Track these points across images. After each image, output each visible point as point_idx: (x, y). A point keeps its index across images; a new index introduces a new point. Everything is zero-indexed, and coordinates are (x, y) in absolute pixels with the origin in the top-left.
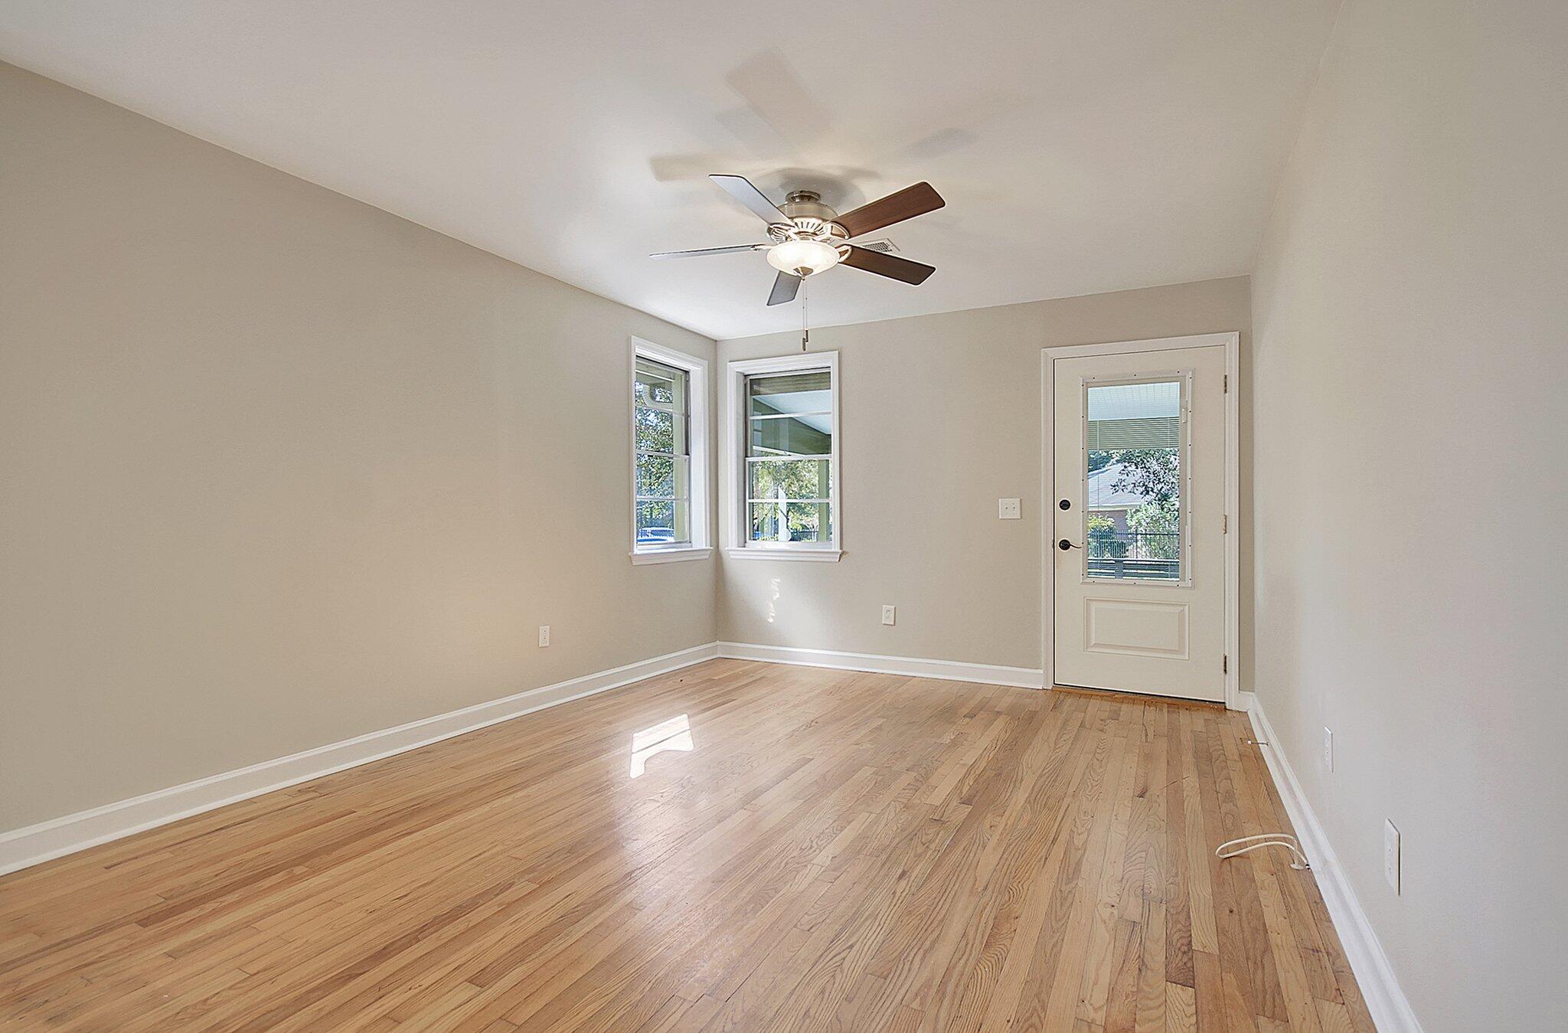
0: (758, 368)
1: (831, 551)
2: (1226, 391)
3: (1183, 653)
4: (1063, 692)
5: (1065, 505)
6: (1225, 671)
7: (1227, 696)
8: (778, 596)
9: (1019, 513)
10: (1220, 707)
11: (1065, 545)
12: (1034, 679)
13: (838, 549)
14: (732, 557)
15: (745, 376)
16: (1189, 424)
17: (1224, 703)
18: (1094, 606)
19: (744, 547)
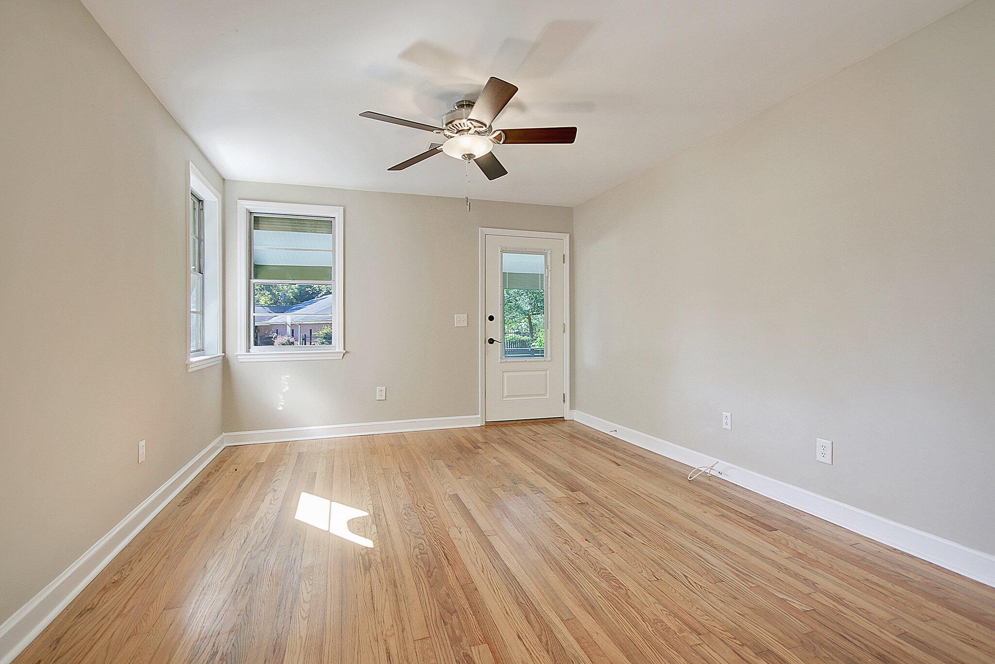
0: (261, 208)
1: (335, 351)
2: (564, 262)
3: (546, 396)
4: (489, 425)
5: (491, 318)
6: (564, 401)
7: (565, 414)
8: (288, 388)
9: (467, 323)
10: (562, 419)
11: (491, 341)
12: (475, 421)
13: (342, 350)
14: (240, 361)
15: (251, 213)
16: (549, 277)
17: (563, 417)
18: (506, 375)
19: (249, 352)
